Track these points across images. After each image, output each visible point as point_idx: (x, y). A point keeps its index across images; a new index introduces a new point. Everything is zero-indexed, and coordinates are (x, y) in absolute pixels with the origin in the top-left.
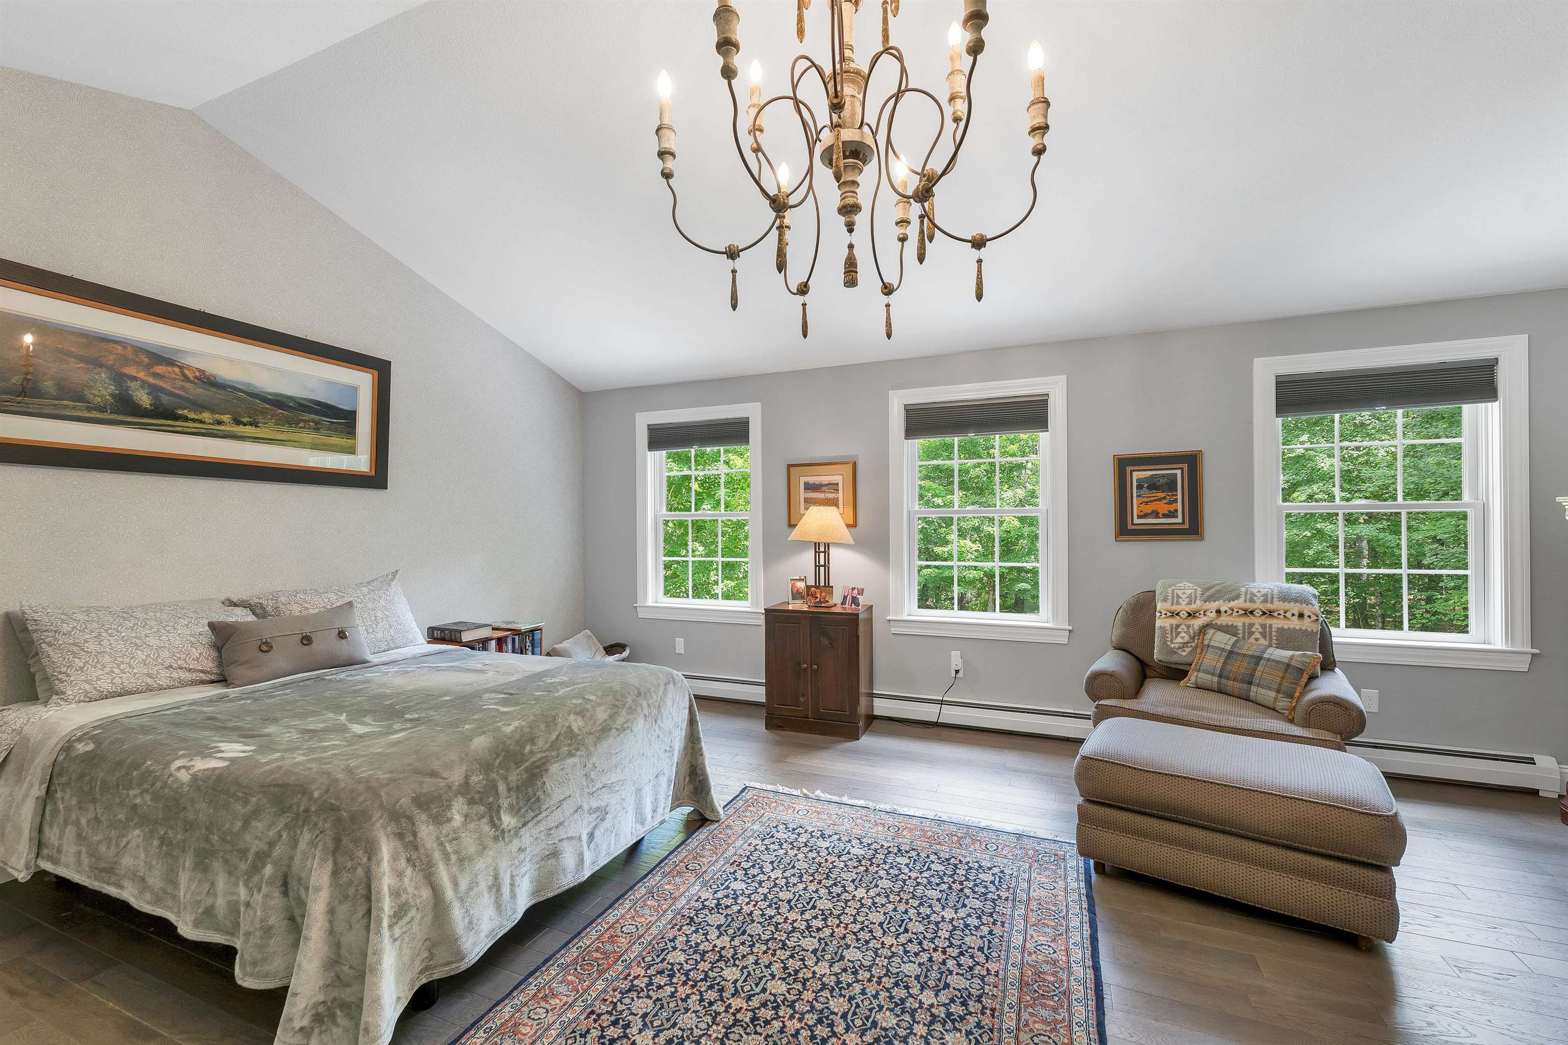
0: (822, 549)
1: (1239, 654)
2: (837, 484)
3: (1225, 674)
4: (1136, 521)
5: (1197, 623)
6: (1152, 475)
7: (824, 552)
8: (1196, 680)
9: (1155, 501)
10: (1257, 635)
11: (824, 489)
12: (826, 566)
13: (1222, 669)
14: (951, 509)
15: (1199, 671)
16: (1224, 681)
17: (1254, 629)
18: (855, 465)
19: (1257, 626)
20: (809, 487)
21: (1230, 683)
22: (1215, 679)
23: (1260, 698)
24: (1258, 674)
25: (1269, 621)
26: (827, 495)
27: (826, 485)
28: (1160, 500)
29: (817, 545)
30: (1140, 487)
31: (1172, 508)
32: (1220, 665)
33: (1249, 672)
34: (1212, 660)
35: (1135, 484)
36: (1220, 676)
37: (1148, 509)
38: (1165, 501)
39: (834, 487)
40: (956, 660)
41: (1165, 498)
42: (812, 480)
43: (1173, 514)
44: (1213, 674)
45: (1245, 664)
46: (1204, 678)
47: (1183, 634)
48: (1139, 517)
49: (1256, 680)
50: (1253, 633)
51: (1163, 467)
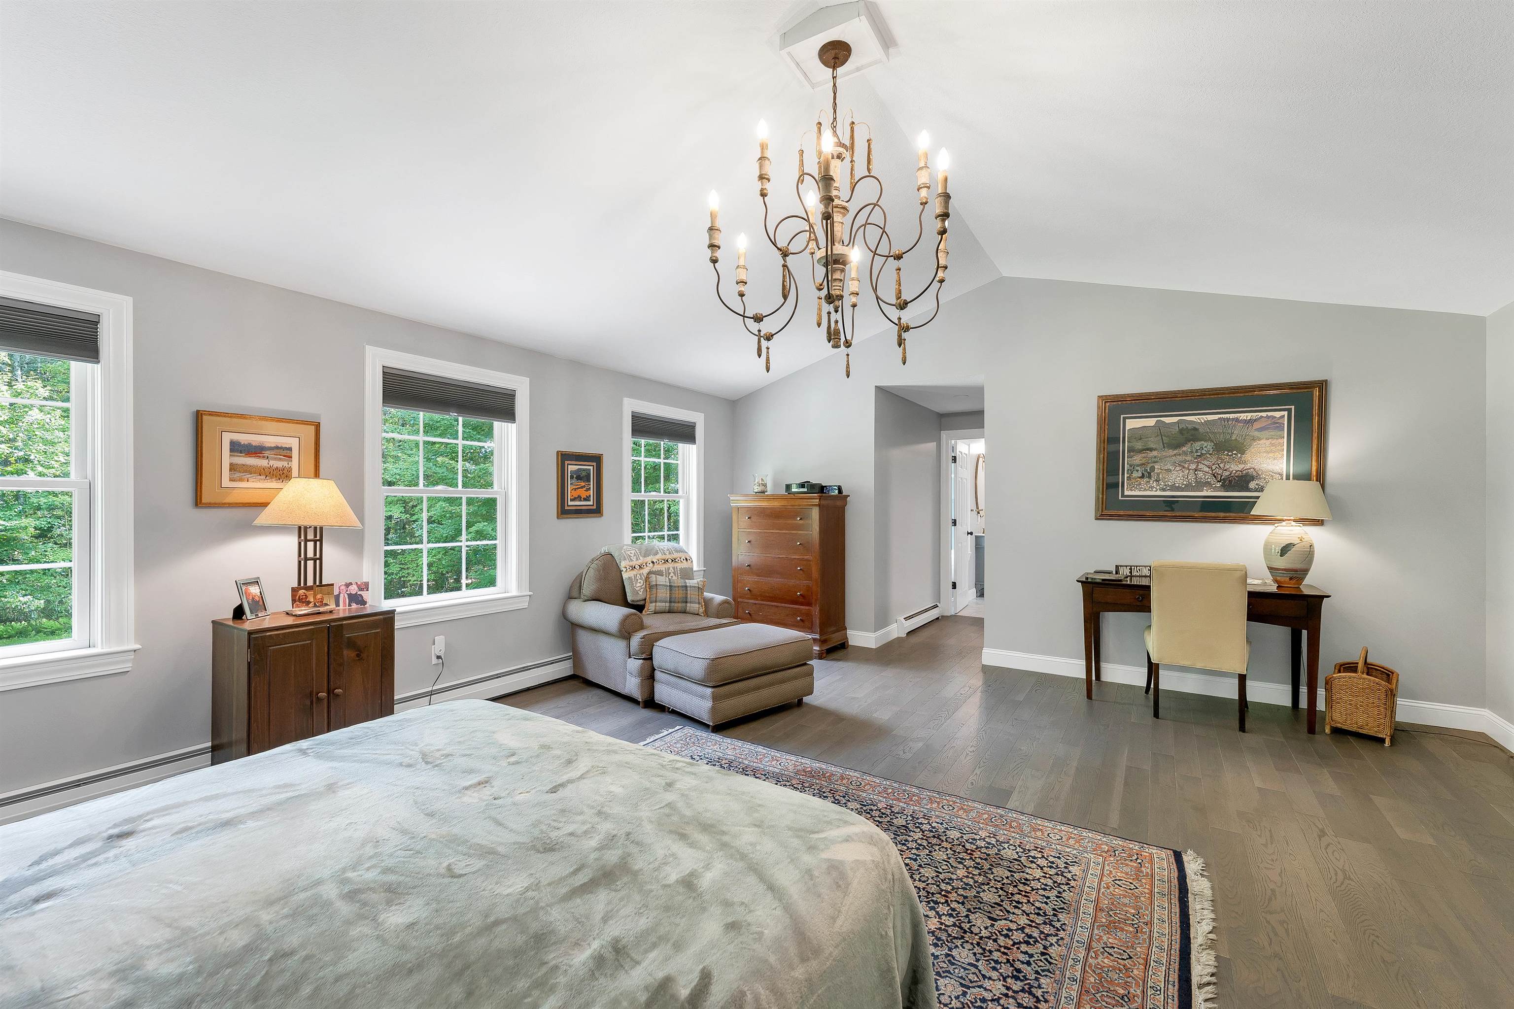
0: (310, 536)
1: (675, 587)
2: (290, 449)
3: (672, 600)
4: (570, 503)
5: (645, 571)
6: (579, 469)
7: (315, 542)
8: (655, 609)
9: (579, 488)
10: (672, 574)
11: (267, 453)
12: (318, 559)
13: (670, 598)
14: (416, 488)
15: (656, 602)
16: (673, 604)
17: (670, 571)
18: (318, 426)
19: (671, 569)
20: (236, 448)
21: (676, 605)
22: (668, 604)
23: (692, 610)
24: (689, 596)
25: (676, 565)
26: (272, 463)
27: (271, 449)
28: (582, 487)
29: (302, 531)
30: (572, 477)
31: (587, 494)
32: (668, 595)
33: (684, 596)
34: (663, 594)
35: (569, 475)
36: (670, 602)
37: (576, 495)
38: (585, 489)
39: (285, 452)
40: (440, 645)
41: (584, 486)
42: (244, 438)
43: (587, 499)
44: (666, 602)
45: (681, 592)
46: (661, 606)
47: (639, 581)
48: (571, 500)
49: (689, 600)
50: (670, 573)
51: (585, 463)
